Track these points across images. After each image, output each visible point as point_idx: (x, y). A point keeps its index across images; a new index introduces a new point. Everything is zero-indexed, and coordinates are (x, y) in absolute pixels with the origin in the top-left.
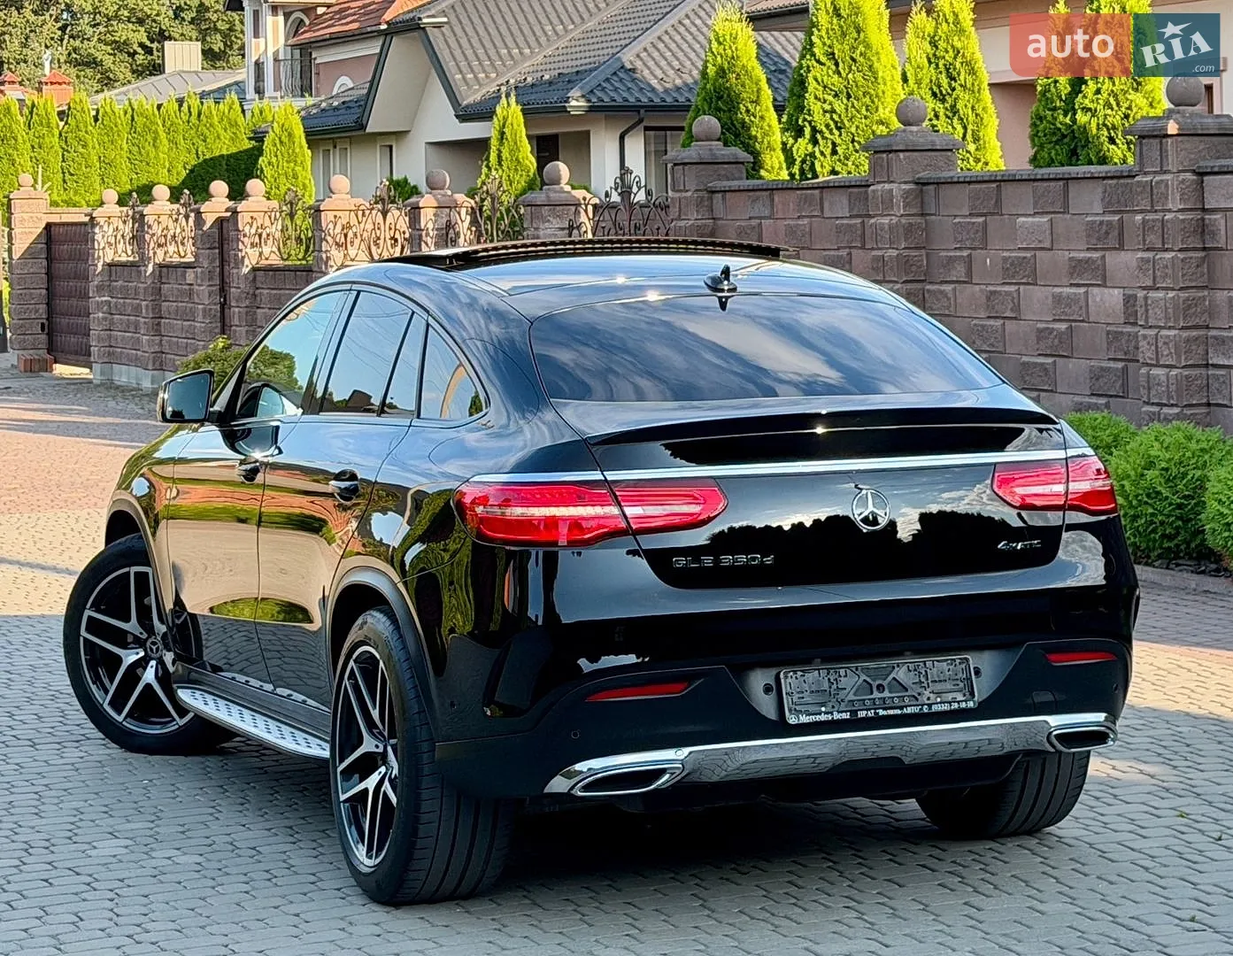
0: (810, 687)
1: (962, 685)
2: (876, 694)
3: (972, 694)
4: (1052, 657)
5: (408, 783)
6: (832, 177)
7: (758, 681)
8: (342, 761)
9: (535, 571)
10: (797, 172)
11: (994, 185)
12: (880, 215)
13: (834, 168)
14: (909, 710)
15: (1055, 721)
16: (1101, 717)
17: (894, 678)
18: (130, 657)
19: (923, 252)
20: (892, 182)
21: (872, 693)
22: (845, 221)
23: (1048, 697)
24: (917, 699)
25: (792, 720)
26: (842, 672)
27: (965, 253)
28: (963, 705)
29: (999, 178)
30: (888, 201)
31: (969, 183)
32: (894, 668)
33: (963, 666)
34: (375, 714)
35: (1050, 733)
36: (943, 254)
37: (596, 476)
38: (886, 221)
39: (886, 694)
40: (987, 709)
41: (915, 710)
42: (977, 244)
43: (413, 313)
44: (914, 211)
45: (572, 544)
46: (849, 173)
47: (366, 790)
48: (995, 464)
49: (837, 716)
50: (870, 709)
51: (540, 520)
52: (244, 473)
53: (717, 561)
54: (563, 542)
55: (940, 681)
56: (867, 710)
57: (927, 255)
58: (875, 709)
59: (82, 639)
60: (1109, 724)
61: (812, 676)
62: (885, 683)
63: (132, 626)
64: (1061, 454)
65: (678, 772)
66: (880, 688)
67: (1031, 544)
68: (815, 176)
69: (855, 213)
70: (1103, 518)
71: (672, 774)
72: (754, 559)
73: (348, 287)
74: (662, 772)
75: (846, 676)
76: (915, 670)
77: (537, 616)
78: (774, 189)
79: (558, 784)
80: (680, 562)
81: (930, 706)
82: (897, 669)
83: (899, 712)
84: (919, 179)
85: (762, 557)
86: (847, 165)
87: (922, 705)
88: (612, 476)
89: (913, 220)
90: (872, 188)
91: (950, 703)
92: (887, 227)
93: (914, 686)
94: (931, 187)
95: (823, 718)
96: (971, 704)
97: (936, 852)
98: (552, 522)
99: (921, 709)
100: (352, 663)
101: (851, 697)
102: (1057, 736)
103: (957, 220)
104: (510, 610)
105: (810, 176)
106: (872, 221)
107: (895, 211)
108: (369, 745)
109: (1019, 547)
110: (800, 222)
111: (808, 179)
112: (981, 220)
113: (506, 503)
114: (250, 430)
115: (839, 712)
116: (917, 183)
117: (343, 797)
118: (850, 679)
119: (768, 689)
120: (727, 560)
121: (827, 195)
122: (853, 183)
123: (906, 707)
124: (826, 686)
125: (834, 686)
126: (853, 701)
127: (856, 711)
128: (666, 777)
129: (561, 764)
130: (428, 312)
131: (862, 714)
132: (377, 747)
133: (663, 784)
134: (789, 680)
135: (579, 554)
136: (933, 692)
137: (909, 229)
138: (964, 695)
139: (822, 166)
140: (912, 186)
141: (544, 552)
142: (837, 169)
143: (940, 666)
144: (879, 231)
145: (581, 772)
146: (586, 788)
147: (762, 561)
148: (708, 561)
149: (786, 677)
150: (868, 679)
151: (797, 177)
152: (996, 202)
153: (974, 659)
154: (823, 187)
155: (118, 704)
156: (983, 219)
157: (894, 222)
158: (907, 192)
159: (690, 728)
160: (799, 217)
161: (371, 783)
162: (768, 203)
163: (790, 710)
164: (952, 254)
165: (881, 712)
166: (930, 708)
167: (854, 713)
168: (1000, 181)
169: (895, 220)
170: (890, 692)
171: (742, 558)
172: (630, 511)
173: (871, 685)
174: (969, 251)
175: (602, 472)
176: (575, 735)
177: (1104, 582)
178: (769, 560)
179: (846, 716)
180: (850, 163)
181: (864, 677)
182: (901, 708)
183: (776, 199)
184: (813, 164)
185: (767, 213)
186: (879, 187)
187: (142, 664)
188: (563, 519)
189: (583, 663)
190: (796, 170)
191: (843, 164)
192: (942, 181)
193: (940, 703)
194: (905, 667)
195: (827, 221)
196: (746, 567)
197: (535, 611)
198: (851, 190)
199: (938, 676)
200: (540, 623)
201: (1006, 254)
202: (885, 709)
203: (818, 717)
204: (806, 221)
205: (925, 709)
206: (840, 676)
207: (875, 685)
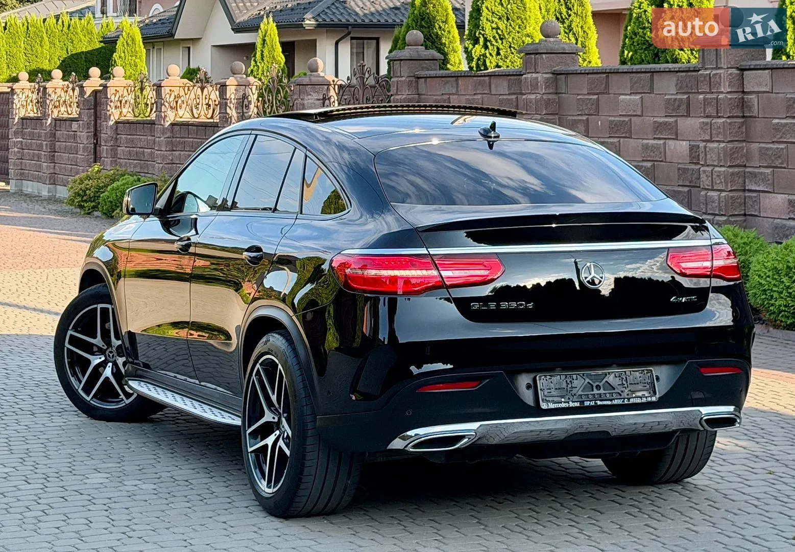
0: (555, 386)
1: (648, 386)
2: (596, 391)
3: (655, 393)
4: (702, 370)
5: (298, 441)
6: (497, 69)
7: (524, 380)
8: (249, 427)
9: (383, 310)
10: (475, 66)
11: (605, 75)
12: (530, 93)
13: (498, 64)
14: (616, 402)
15: (705, 410)
16: (731, 408)
17: (606, 381)
18: (96, 360)
19: (557, 117)
20: (537, 73)
21: (593, 390)
22: (505, 97)
23: (701, 396)
24: (621, 395)
25: (544, 406)
26: (574, 377)
27: (584, 118)
28: (649, 399)
29: (607, 71)
30: (535, 85)
31: (588, 74)
32: (606, 375)
33: (649, 374)
34: (274, 398)
35: (702, 418)
36: (569, 118)
37: (423, 251)
38: (533, 97)
39: (602, 391)
40: (662, 403)
41: (620, 401)
42: (592, 112)
43: (296, 148)
44: (551, 91)
45: (405, 293)
46: (508, 67)
47: (266, 446)
48: (668, 248)
49: (571, 404)
50: (592, 401)
51: (386, 278)
52: (181, 247)
53: (498, 306)
54: (400, 292)
55: (635, 384)
56: (590, 401)
57: (559, 118)
58: (595, 401)
59: (66, 348)
60: (737, 414)
61: (556, 379)
62: (601, 384)
63: (98, 341)
64: (708, 243)
65: (473, 437)
66: (598, 387)
67: (691, 299)
68: (486, 68)
69: (512, 92)
70: (732, 283)
71: (469, 438)
72: (521, 305)
73: (249, 132)
74: (463, 437)
75: (577, 379)
76: (620, 376)
77: (384, 338)
78: (458, 76)
79: (397, 444)
80: (475, 306)
81: (629, 399)
82: (608, 376)
83: (609, 403)
84: (554, 71)
85: (526, 304)
86: (506, 62)
87: (624, 399)
88: (433, 251)
89: (550, 96)
90: (524, 76)
91: (641, 397)
92: (534, 101)
93: (619, 387)
94: (563, 77)
95: (563, 405)
96: (654, 399)
98: (394, 279)
99: (623, 401)
100: (258, 366)
101: (580, 393)
102: (706, 421)
103: (579, 97)
104: (367, 335)
105: (482, 68)
106: (524, 97)
107: (539, 91)
108: (268, 417)
109: (683, 301)
110: (476, 97)
111: (481, 70)
112: (595, 97)
113: (364, 267)
115: (573, 402)
116: (553, 74)
117: (250, 450)
118: (579, 381)
119: (528, 387)
120: (504, 305)
121: (494, 81)
122: (511, 73)
123: (614, 399)
124: (564, 385)
125: (570, 386)
126: (581, 395)
127: (583, 402)
128: (465, 440)
129: (399, 431)
130: (306, 148)
131: (587, 403)
132: (274, 418)
133: (463, 444)
134: (542, 381)
135: (409, 299)
136: (630, 391)
137: (548, 103)
138: (650, 393)
139: (491, 62)
140: (551, 75)
141: (389, 298)
142: (499, 64)
143: (635, 374)
144: (528, 103)
145: (411, 437)
146: (415, 447)
147: (526, 306)
148: (493, 305)
149: (540, 379)
150: (590, 382)
151: (475, 69)
152: (606, 85)
153: (656, 371)
154: (490, 76)
155: (87, 389)
156: (597, 96)
157: (539, 97)
158: (547, 79)
159: (480, 410)
160: (475, 94)
161: (270, 441)
162: (455, 85)
163: (543, 400)
164: (575, 118)
165: (599, 403)
166: (629, 401)
168: (609, 73)
169: (539, 96)
170: (604, 390)
171: (514, 305)
172: (444, 273)
173: (592, 386)
174: (587, 117)
175: (427, 248)
176: (409, 413)
177: (732, 324)
178: (530, 306)
179: (577, 404)
180: (508, 61)
181: (588, 380)
182: (611, 400)
183: (460, 82)
184: (485, 61)
185: (454, 91)
186: (529, 75)
187: (103, 365)
188: (402, 278)
189: (413, 368)
190: (474, 64)
191: (504, 61)
192: (570, 72)
193: (635, 397)
194: (613, 375)
195: (494, 96)
196: (516, 310)
197: (383, 335)
198: (509, 77)
199: (634, 381)
200: (386, 343)
201: (612, 119)
202: (601, 400)
203: (560, 404)
204: (479, 97)
205: (626, 402)
206: (573, 379)
207: (595, 385)
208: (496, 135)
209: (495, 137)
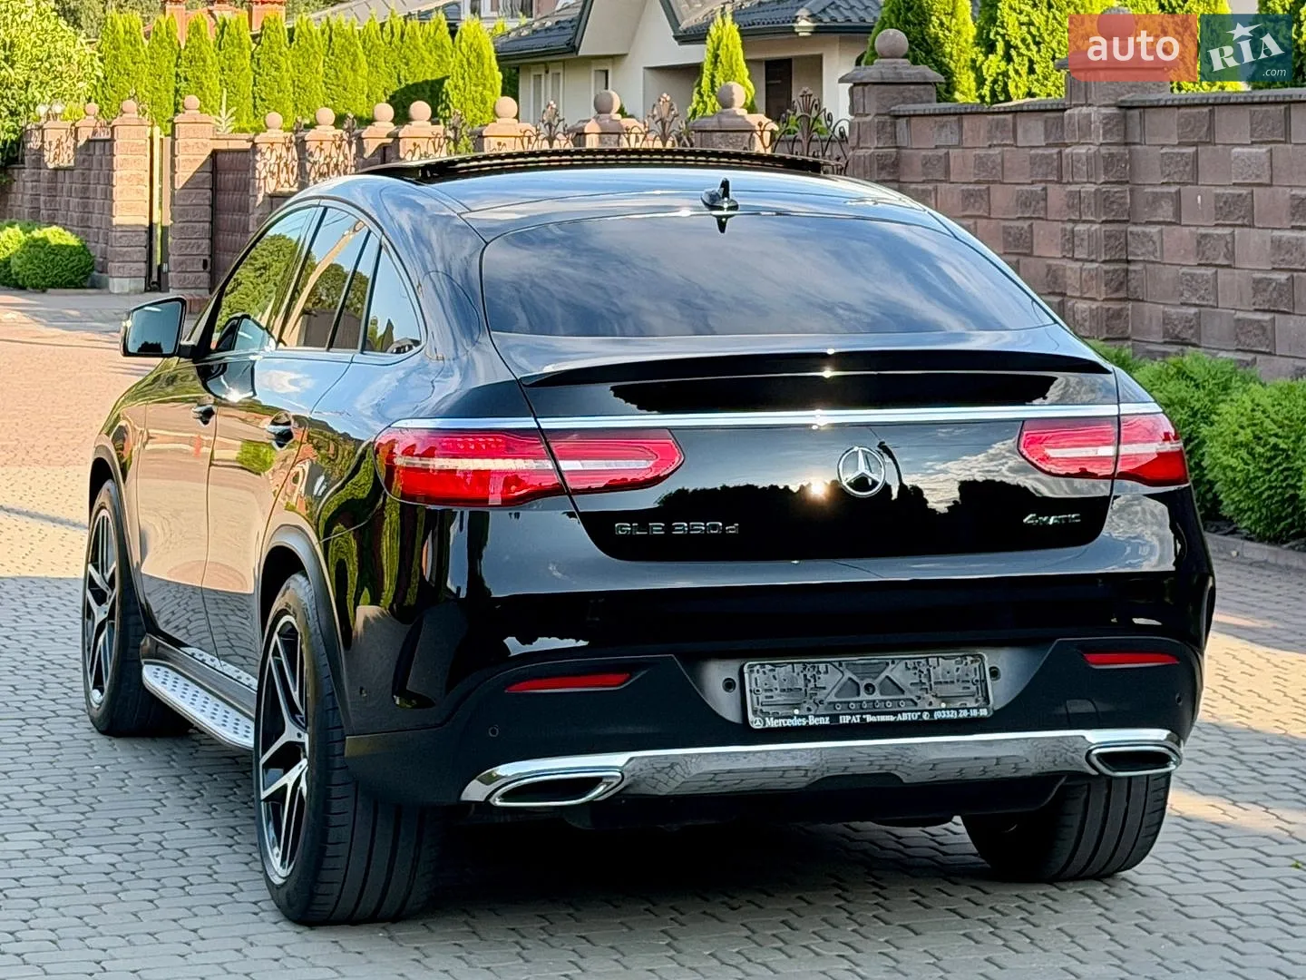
0: (781, 684)
1: (973, 688)
2: (864, 696)
3: (987, 699)
4: (1090, 657)
6: (1028, 99)
7: (716, 674)
8: (264, 752)
9: (457, 534)
10: (988, 94)
11: (1206, 110)
12: (1077, 144)
13: (1030, 89)
14: (904, 717)
15: (1097, 738)
16: (1160, 734)
17: (887, 677)
19: (1127, 187)
20: (1090, 105)
21: (858, 694)
22: (1040, 151)
23: (1086, 707)
24: (916, 704)
25: (756, 723)
26: (822, 667)
27: (1173, 189)
28: (974, 713)
29: (1210, 101)
30: (1085, 127)
31: (1179, 107)
32: (887, 664)
33: (976, 665)
34: (296, 695)
35: (1090, 751)
36: (1149, 189)
37: (529, 423)
38: (1083, 150)
39: (877, 696)
40: (1001, 720)
41: (914, 717)
42: (1185, 178)
43: (370, 232)
44: (1117, 139)
45: (508, 503)
46: (1049, 95)
47: (285, 787)
48: (1024, 421)
49: (813, 721)
50: (855, 714)
51: (466, 473)
52: (198, 415)
53: (669, 528)
54: (495, 499)
55: (946, 682)
56: (851, 715)
57: (1132, 191)
58: (862, 714)
60: (1174, 747)
61: (782, 672)
62: (876, 683)
64: (1111, 410)
65: (616, 782)
66: (870, 688)
67: (1066, 519)
68: (1009, 99)
69: (1051, 141)
70: (1172, 488)
71: (608, 784)
72: (714, 527)
73: (316, 202)
74: (596, 781)
75: (827, 672)
76: (915, 668)
77: (459, 589)
78: (962, 114)
79: (475, 791)
80: (624, 528)
81: (931, 712)
82: (891, 666)
83: (892, 718)
84: (1122, 101)
85: (724, 526)
86: (1046, 86)
87: (922, 711)
88: (547, 424)
89: (1114, 150)
90: (1068, 112)
91: (957, 710)
92: (1084, 158)
93: (913, 688)
94: (1136, 112)
95: (796, 722)
96: (984, 712)
97: (976, 895)
98: (482, 477)
99: (920, 716)
100: (276, 637)
101: (833, 698)
102: (1101, 757)
103: (1164, 150)
104: (427, 579)
105: (1002, 98)
106: (1068, 150)
107: (1093, 139)
108: (291, 733)
109: (1051, 522)
110: (991, 152)
111: (1000, 102)
112: (1191, 150)
113: (429, 453)
114: (225, 365)
115: (816, 716)
116: (1120, 107)
117: (264, 795)
118: (831, 676)
119: (729, 685)
120: (681, 527)
121: (1022, 121)
122: (1049, 107)
123: (901, 712)
124: (801, 683)
125: (811, 685)
126: (834, 703)
127: (838, 715)
128: (601, 789)
129: (479, 765)
130: (382, 230)
131: (844, 720)
132: (299, 735)
133: (597, 797)
134: (755, 675)
135: (517, 515)
136: (936, 696)
137: (1110, 161)
138: (977, 701)
139: (1017, 87)
140: (1114, 110)
141: (471, 513)
142: (1034, 90)
143: (944, 666)
144: (1075, 163)
145: (499, 777)
146: (505, 797)
147: (724, 530)
148: (657, 528)
149: (752, 671)
150: (854, 678)
151: (988, 99)
152: (1209, 128)
153: (991, 658)
154: (1016, 112)
156: (1194, 149)
157: (1092, 151)
158: (1108, 118)
159: (630, 729)
160: (990, 146)
161: (289, 779)
162: (955, 128)
163: (755, 712)
164: (1158, 189)
165: (869, 718)
166: (932, 716)
167: (834, 717)
168: (1213, 105)
169: (1093, 149)
170: (882, 694)
171: (700, 527)
172: (565, 465)
173: (857, 684)
174: (1178, 187)
175: (536, 418)
176: (494, 732)
177: (1173, 569)
178: (732, 529)
179: (826, 721)
180: (1050, 84)
181: (848, 674)
182: (895, 714)
183: (965, 124)
184: (1006, 84)
185: (955, 142)
186: (1076, 111)
188: (500, 473)
189: (512, 643)
190: (986, 91)
191: (1042, 85)
192: (1148, 104)
193: (945, 709)
194: (902, 665)
195: (1021, 150)
196: (704, 537)
197: (456, 582)
198: (1048, 115)
199: (944, 676)
200: (463, 594)
201: (1219, 191)
202: (874, 714)
203: (789, 720)
204: (997, 150)
205: (926, 716)
206: (819, 672)
207: (863, 684)
208: (731, 204)
209: (729, 208)
